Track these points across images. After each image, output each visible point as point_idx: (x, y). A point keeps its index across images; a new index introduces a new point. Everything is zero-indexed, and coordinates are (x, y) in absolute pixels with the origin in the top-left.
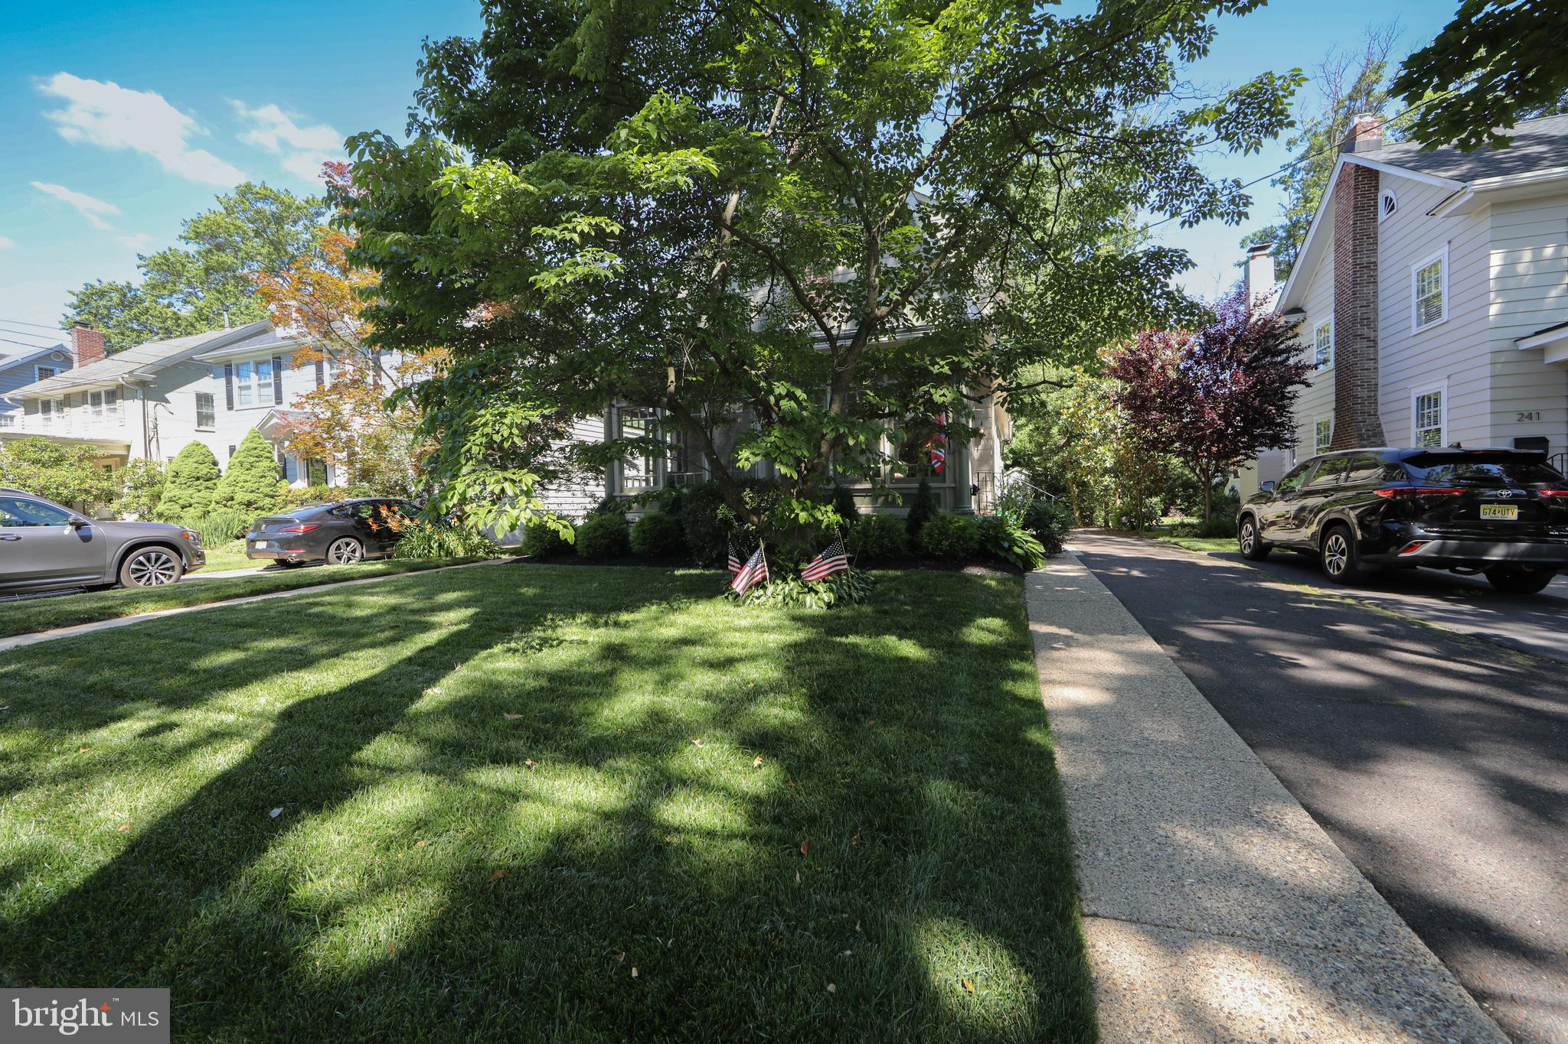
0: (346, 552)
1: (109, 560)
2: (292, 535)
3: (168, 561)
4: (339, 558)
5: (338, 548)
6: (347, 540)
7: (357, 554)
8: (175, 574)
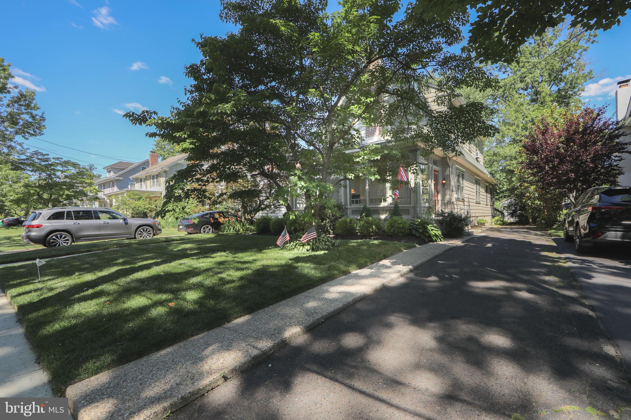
0: (207, 230)
1: (132, 231)
2: (190, 223)
3: (149, 231)
4: (204, 232)
5: (204, 228)
6: (207, 226)
7: (211, 231)
8: (151, 235)
